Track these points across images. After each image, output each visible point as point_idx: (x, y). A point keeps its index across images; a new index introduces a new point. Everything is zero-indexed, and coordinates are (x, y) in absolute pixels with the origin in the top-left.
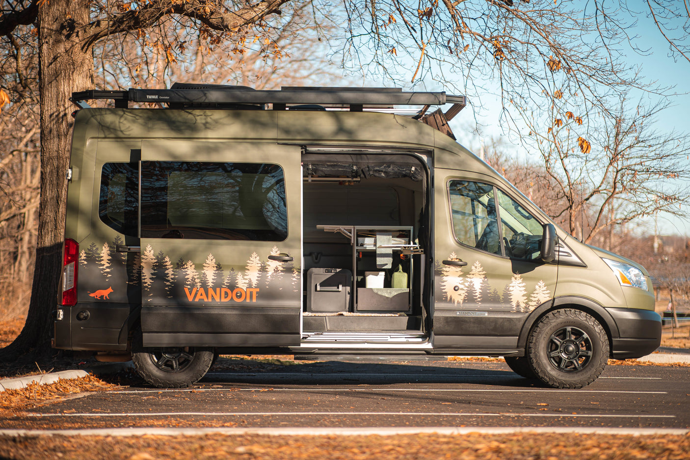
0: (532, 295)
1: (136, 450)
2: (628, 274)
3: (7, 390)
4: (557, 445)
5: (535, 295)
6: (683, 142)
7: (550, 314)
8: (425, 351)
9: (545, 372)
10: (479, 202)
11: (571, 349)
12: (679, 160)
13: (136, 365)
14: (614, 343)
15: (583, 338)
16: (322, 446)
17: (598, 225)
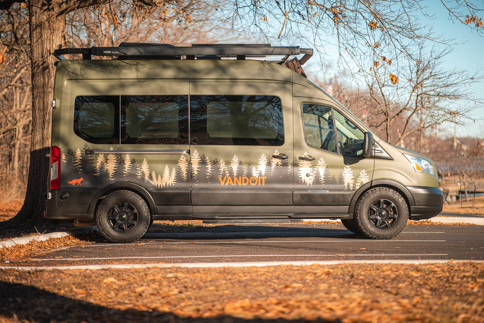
0: (358, 179)
1: (105, 277)
2: (420, 164)
3: (17, 245)
4: (366, 270)
5: (360, 179)
6: (461, 75)
7: (370, 191)
8: (288, 216)
9: (366, 229)
10: (323, 118)
11: (383, 213)
12: (459, 87)
13: (99, 228)
14: (412, 209)
15: (391, 206)
16: (220, 272)
17: (405, 132)
